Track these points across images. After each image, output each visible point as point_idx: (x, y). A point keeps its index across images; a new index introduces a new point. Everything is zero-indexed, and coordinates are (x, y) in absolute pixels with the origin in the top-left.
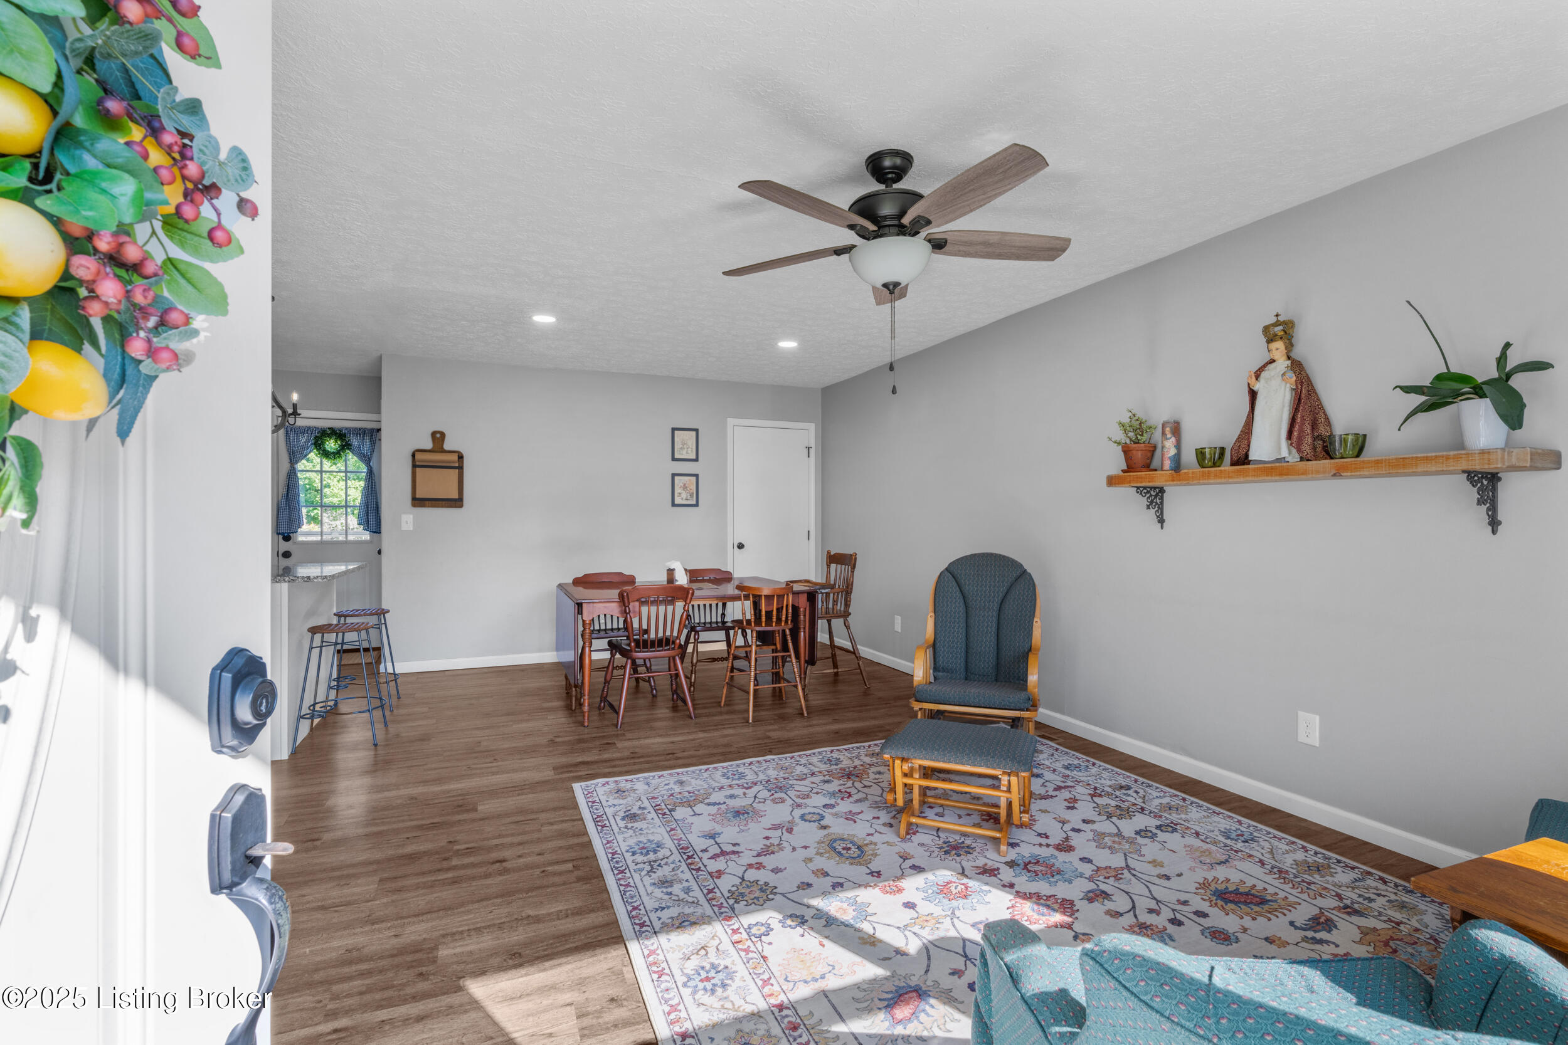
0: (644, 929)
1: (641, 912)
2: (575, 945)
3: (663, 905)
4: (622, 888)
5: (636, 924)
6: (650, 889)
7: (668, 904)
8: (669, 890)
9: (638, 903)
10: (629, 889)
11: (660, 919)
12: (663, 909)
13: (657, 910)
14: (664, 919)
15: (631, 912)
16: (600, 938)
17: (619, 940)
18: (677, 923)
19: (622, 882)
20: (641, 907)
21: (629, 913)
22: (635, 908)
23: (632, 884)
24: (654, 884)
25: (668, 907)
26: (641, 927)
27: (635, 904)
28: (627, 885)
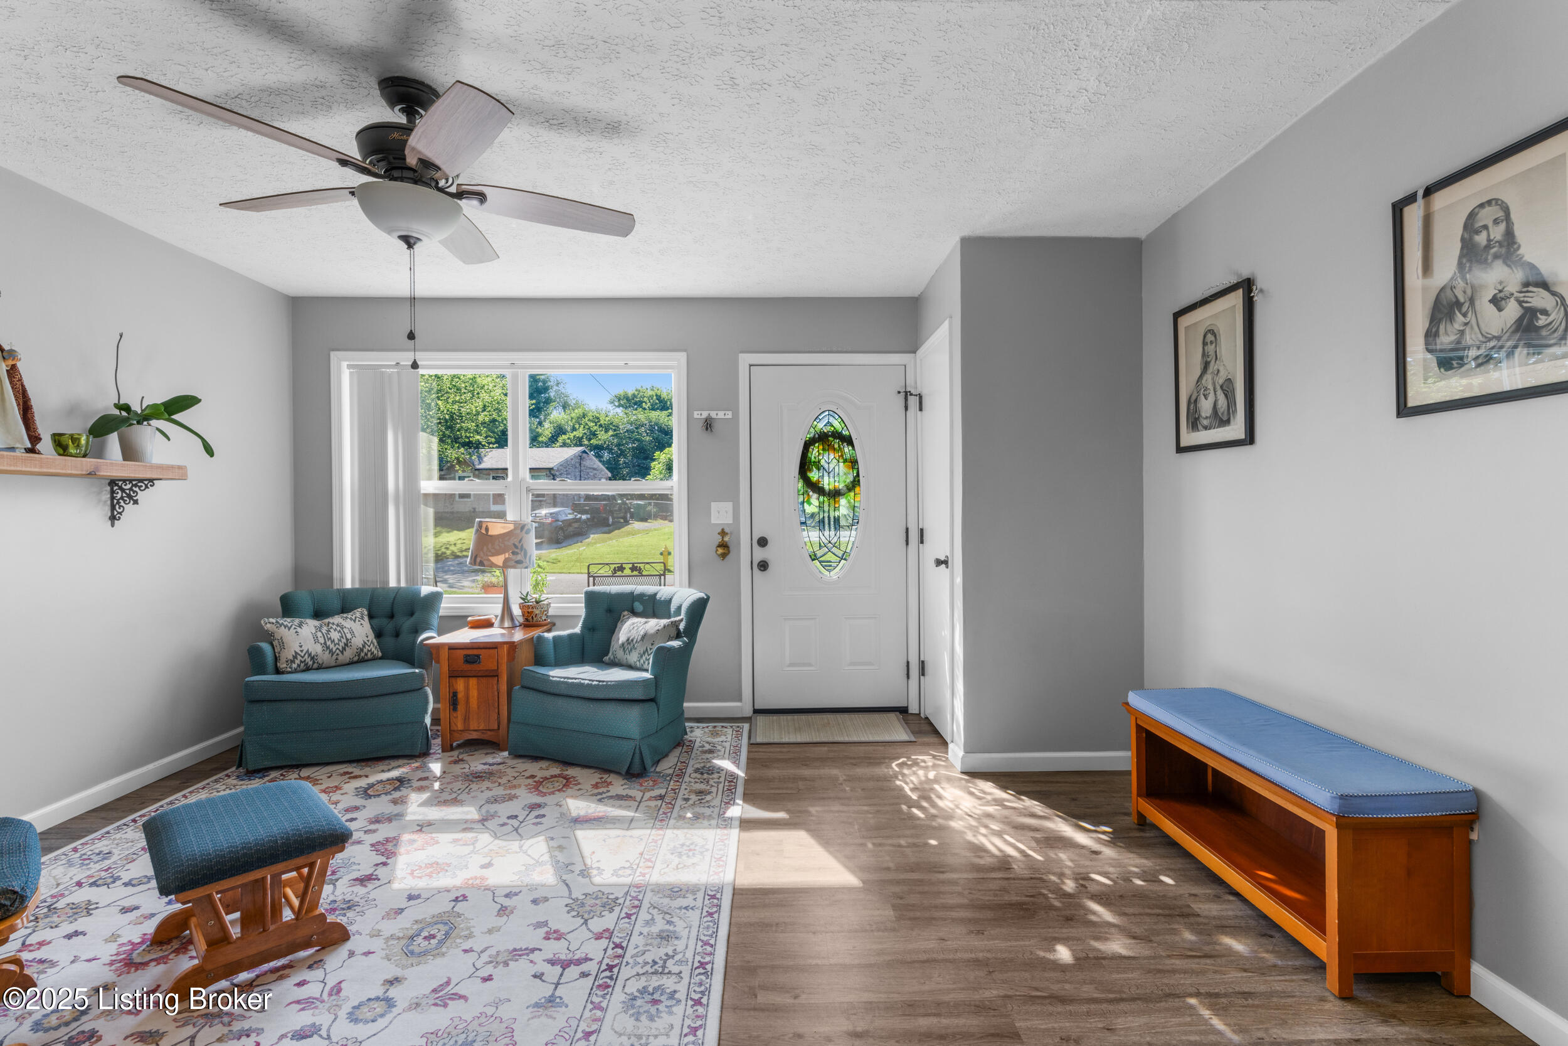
0: (712, 893)
1: (707, 909)
2: (775, 896)
3: (683, 911)
4: (712, 942)
5: (718, 899)
6: (684, 934)
7: (678, 911)
8: (667, 927)
9: (705, 919)
10: (705, 939)
11: (695, 899)
12: (686, 908)
13: (692, 909)
14: (691, 897)
15: (716, 912)
16: (752, 896)
17: (737, 892)
18: (683, 893)
19: (709, 949)
20: (705, 914)
21: (719, 911)
22: (711, 914)
23: (700, 943)
24: (677, 938)
25: (680, 908)
26: (715, 895)
27: (709, 919)
28: (706, 943)
